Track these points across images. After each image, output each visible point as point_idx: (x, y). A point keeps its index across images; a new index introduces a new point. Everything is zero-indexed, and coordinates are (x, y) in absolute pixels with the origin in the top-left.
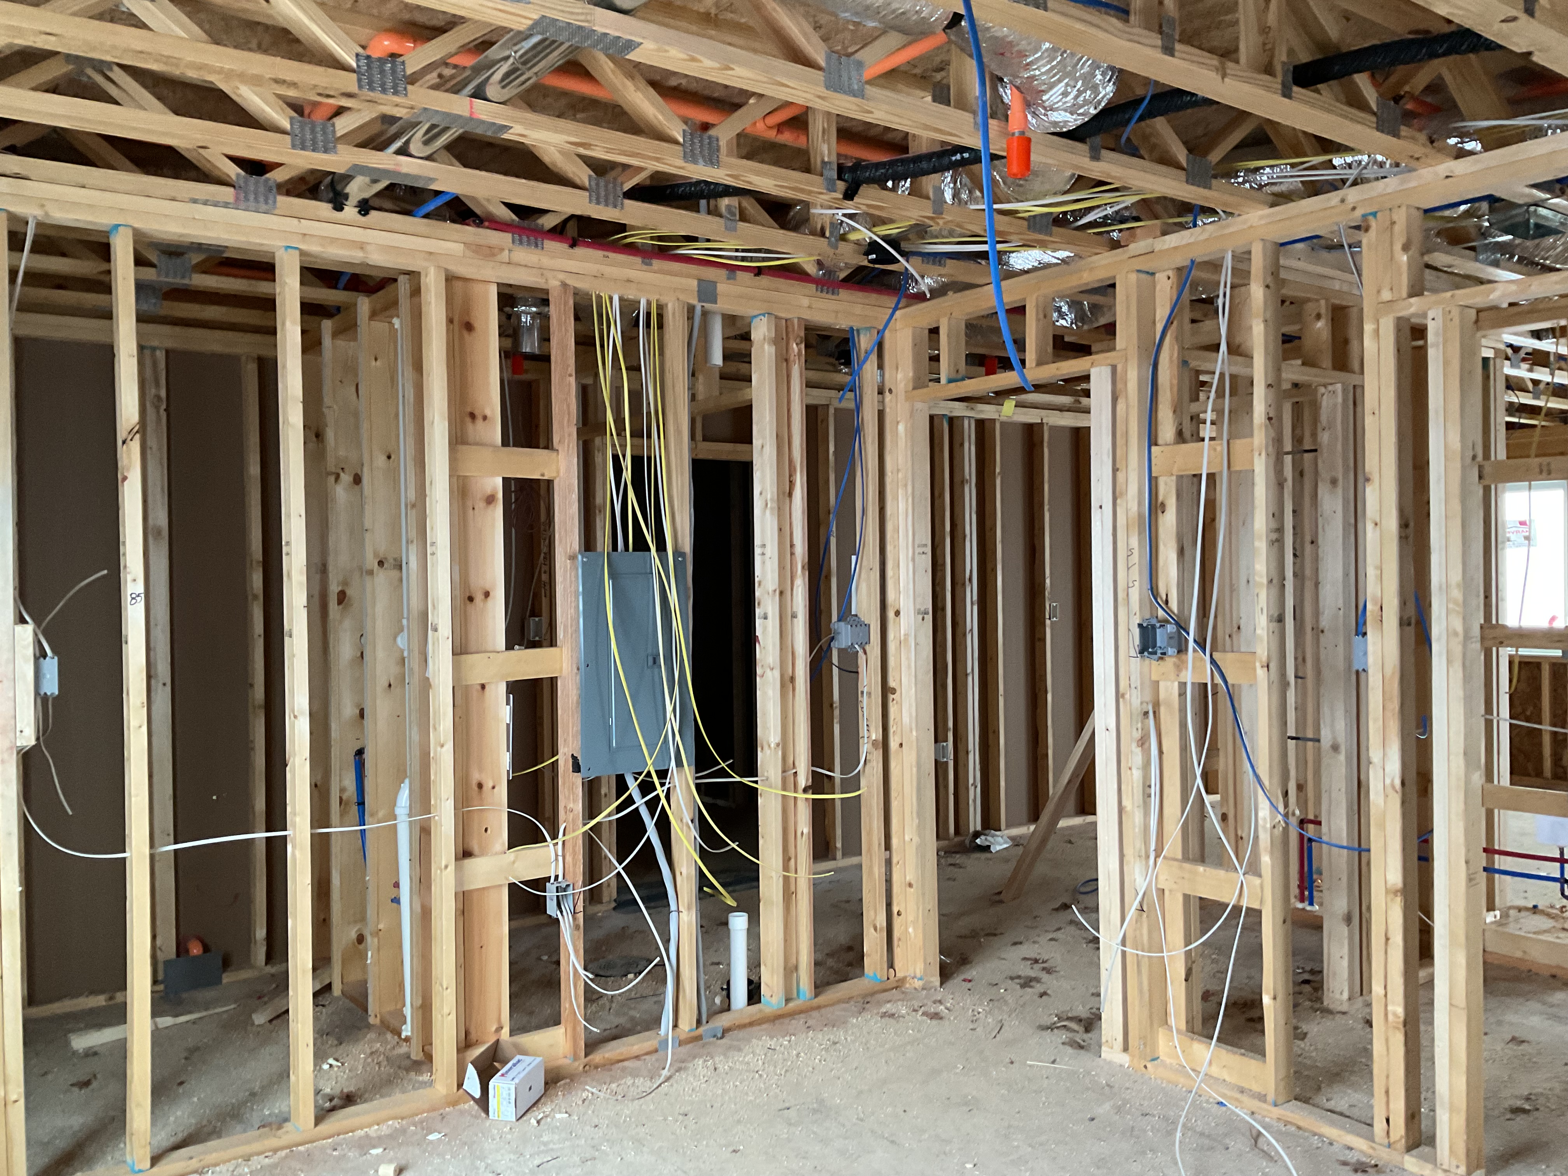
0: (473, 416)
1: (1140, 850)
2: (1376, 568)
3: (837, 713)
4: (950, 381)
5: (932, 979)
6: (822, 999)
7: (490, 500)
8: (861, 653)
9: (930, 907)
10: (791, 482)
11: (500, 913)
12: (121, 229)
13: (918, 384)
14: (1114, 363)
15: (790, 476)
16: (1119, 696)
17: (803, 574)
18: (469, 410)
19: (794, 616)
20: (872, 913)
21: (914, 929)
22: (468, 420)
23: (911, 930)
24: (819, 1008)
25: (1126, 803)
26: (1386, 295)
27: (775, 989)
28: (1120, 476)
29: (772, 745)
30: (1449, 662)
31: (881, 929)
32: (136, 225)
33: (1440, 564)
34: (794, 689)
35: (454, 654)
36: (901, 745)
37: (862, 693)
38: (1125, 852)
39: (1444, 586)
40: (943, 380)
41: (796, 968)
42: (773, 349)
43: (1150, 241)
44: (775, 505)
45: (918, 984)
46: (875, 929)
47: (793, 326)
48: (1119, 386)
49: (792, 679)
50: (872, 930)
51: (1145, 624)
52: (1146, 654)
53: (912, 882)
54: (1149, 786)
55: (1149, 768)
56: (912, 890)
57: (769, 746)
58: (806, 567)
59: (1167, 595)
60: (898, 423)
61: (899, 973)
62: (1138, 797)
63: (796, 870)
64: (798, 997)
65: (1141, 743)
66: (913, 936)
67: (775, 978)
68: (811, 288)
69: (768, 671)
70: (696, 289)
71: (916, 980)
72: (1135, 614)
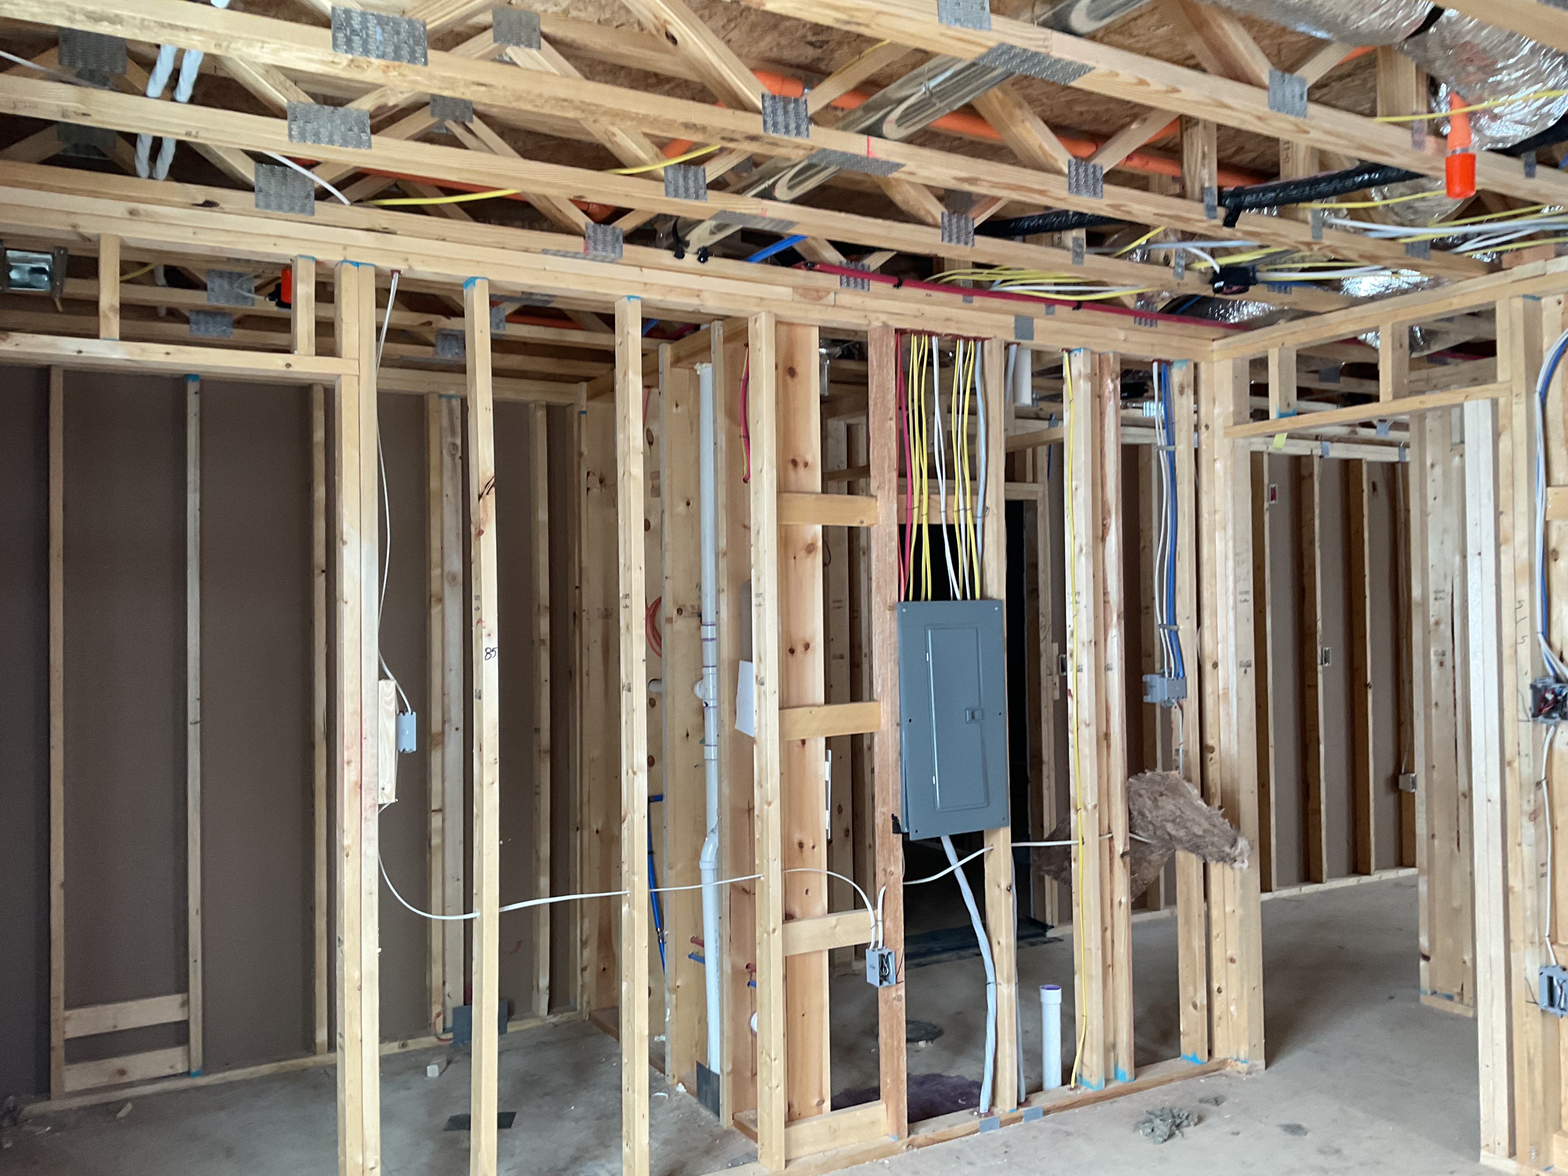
0: (795, 463)
1: (1533, 936)
4: (1282, 416)
5: (1257, 1062)
6: (1141, 1080)
7: (810, 549)
8: (1176, 707)
9: (1254, 985)
10: (1104, 525)
11: (821, 980)
12: (478, 281)
13: (1237, 421)
14: (1495, 395)
15: (1104, 519)
17: (1119, 624)
18: (791, 457)
19: (1108, 668)
20: (1191, 989)
21: (1238, 1009)
22: (790, 466)
23: (1232, 1008)
24: (1139, 1090)
25: (1514, 883)
27: (1095, 1069)
28: (1505, 520)
29: (1090, 807)
31: (1202, 1006)
32: (491, 278)
34: (1108, 747)
35: (780, 709)
37: (1177, 751)
40: (1273, 415)
41: (1114, 1046)
42: (1088, 386)
43: (1542, 262)
44: (1091, 550)
45: (1242, 1067)
46: (1195, 1006)
47: (1108, 361)
48: (1502, 421)
49: (1107, 736)
50: (1191, 1008)
51: (1540, 686)
52: (1541, 718)
53: (1235, 957)
54: (1543, 865)
55: (1543, 846)
56: (1234, 966)
57: (1085, 808)
58: (1122, 616)
59: (1562, 653)
60: (1215, 460)
61: (1218, 1055)
62: (1531, 877)
63: (1113, 941)
64: (1116, 1077)
65: (1534, 816)
66: (1235, 1014)
67: (1095, 1057)
68: (1129, 320)
69: (1082, 727)
70: (1013, 325)
71: (1239, 1063)
72: (1526, 674)
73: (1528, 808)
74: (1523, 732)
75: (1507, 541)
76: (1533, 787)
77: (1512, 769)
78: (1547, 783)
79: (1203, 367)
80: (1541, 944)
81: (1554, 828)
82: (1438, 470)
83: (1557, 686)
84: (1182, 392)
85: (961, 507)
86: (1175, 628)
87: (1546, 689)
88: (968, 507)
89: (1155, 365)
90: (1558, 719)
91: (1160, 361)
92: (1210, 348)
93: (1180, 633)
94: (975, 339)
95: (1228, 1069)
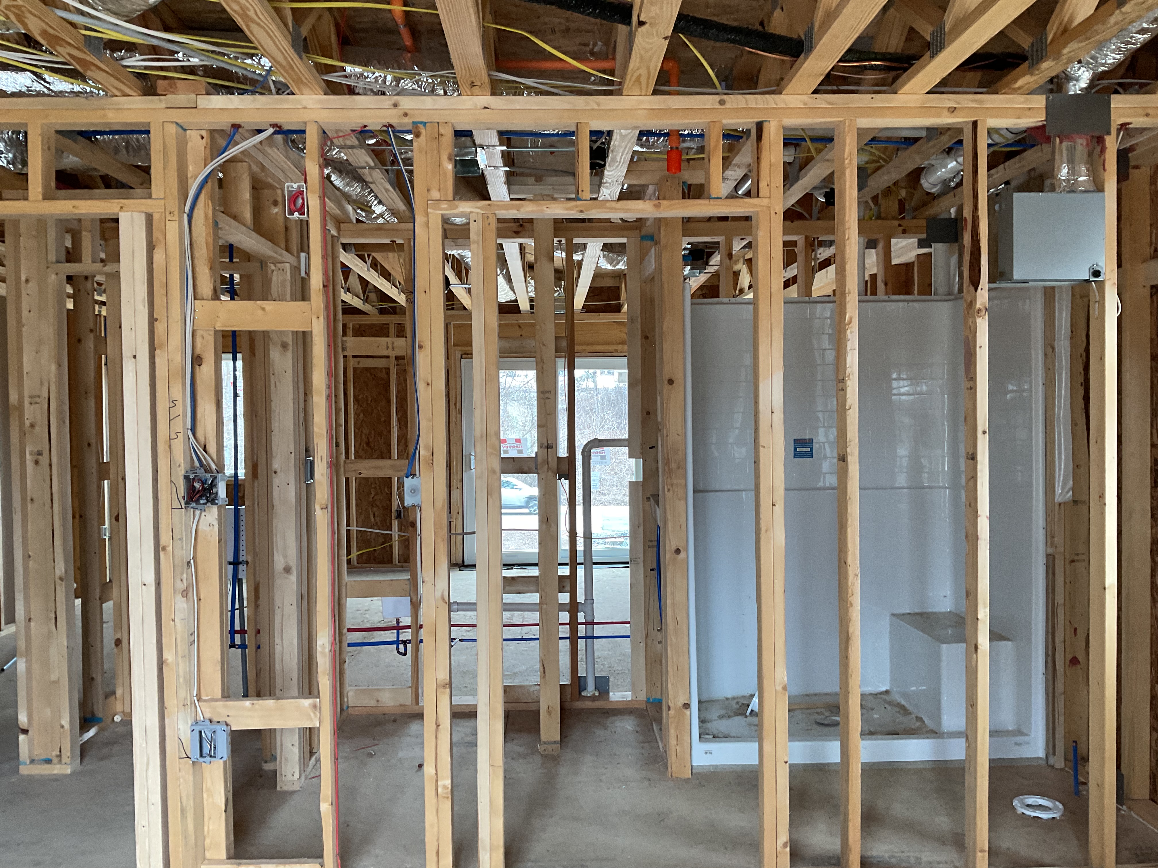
14: (150, 211)
16: (158, 548)
25: (168, 656)
26: (435, 194)
28: (160, 328)
38: (166, 704)
43: (193, 96)
48: (156, 234)
51: (192, 476)
52: (191, 505)
54: (191, 634)
55: (191, 617)
59: (205, 446)
62: (182, 647)
65: (185, 593)
72: (179, 466)
73: (181, 586)
74: (176, 519)
75: (161, 347)
76: (186, 566)
77: (166, 554)
78: (194, 561)
80: (191, 704)
81: (199, 600)
82: (32, 285)
83: (203, 476)
87: (195, 479)
90: (204, 505)
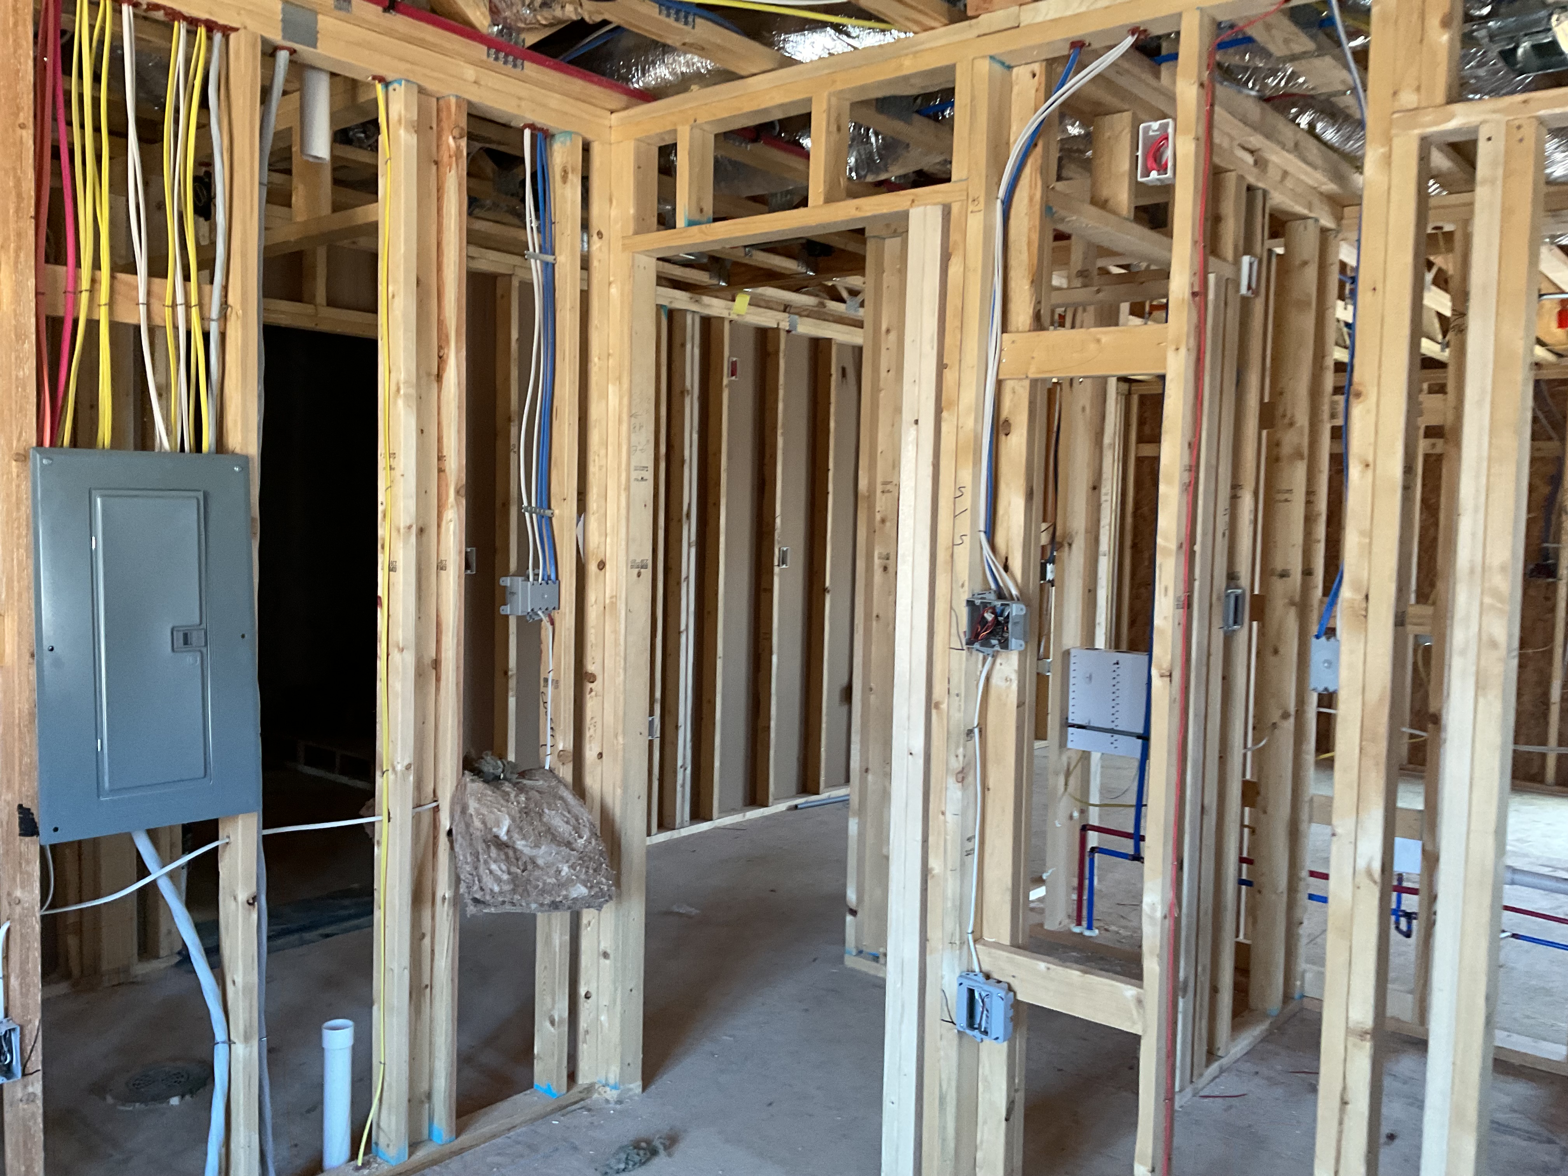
1: (954, 933)
2: (1362, 533)
3: (512, 683)
4: (691, 223)
5: (632, 1086)
6: (466, 1138)
8: (545, 620)
9: (632, 986)
10: (440, 357)
13: (641, 229)
14: (948, 200)
15: (440, 348)
16: (930, 704)
17: (458, 503)
19: (441, 567)
20: (548, 1000)
21: (609, 1017)
23: (603, 1018)
24: (461, 1151)
25: (935, 864)
26: (1409, 99)
27: (394, 1137)
28: (949, 376)
29: (399, 768)
30: (1480, 687)
31: (561, 1021)
33: (1474, 535)
34: (438, 679)
36: (600, 755)
37: (546, 680)
38: (929, 935)
39: (1479, 569)
40: (681, 221)
41: (429, 1096)
42: (413, 139)
43: (1015, 9)
44: (413, 391)
46: (552, 1023)
47: (449, 108)
48: (954, 236)
49: (436, 664)
50: (548, 1025)
51: (978, 602)
52: (977, 645)
53: (609, 951)
54: (969, 839)
55: (971, 812)
56: (607, 962)
57: (394, 769)
58: (463, 492)
59: (1007, 559)
60: (610, 284)
61: (583, 1080)
62: (954, 855)
63: (433, 951)
64: (430, 1139)
65: (962, 776)
66: (606, 1025)
67: (394, 1118)
68: (480, 51)
69: (395, 653)
70: (280, 17)
71: (608, 1089)
72: (963, 586)
73: (956, 764)
74: (954, 665)
75: (950, 404)
76: (963, 737)
77: (939, 714)
78: (980, 731)
79: (596, 150)
80: (962, 943)
81: (985, 788)
82: (893, 336)
83: (998, 603)
84: (565, 178)
85: (180, 299)
86: (548, 512)
87: (985, 605)
88: (194, 300)
89: (527, 133)
90: (997, 648)
91: (532, 127)
92: (607, 123)
93: (554, 520)
94: (211, 27)
95: (595, 1096)
